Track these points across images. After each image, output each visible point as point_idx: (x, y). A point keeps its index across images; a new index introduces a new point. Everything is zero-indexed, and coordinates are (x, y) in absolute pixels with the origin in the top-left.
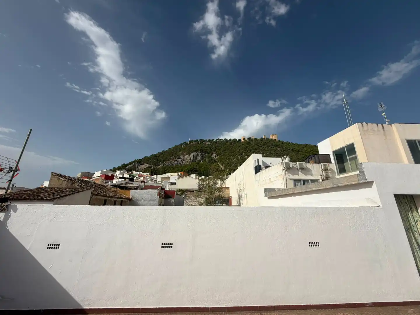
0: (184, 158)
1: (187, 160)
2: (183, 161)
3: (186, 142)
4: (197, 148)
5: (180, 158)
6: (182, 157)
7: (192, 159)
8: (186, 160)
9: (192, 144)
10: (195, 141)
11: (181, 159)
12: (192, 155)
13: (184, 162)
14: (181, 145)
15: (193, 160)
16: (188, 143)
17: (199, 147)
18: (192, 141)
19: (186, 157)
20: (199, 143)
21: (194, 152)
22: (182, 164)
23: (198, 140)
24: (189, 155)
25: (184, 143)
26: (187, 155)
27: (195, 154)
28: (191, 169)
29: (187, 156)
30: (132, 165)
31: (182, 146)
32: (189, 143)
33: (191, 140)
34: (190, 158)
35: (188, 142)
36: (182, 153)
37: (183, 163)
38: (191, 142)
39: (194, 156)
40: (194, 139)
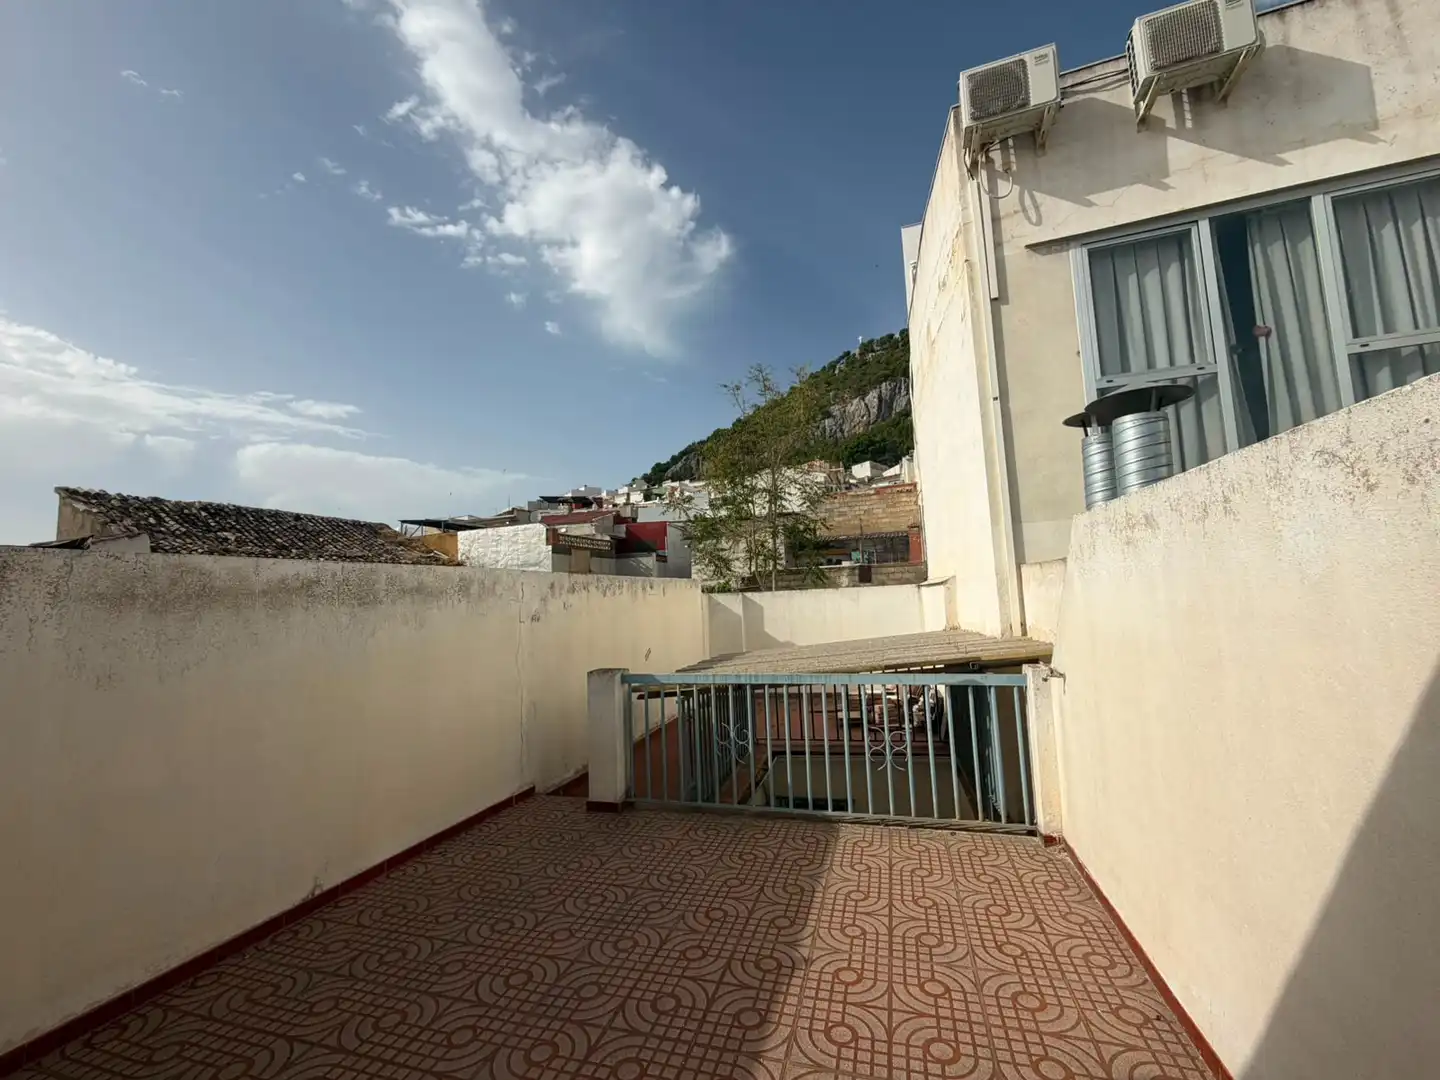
0: (845, 411)
1: (857, 420)
2: (841, 425)
3: (849, 353)
4: (891, 367)
5: (829, 415)
6: (835, 409)
7: (874, 411)
8: (852, 421)
9: (870, 355)
10: (882, 342)
11: (834, 417)
12: (872, 397)
13: (846, 428)
14: (833, 366)
15: (878, 417)
16: (854, 355)
17: (897, 360)
18: (871, 342)
19: (851, 408)
20: (898, 347)
21: (881, 382)
22: (839, 435)
23: (891, 336)
24: (864, 400)
25: (842, 358)
26: (855, 401)
27: (883, 391)
28: (858, 446)
29: (855, 406)
30: (680, 464)
31: (837, 372)
32: (860, 354)
33: (866, 341)
34: (869, 410)
35: (857, 351)
36: (835, 396)
37: (842, 431)
38: (867, 348)
39: (880, 399)
40: (878, 334)
